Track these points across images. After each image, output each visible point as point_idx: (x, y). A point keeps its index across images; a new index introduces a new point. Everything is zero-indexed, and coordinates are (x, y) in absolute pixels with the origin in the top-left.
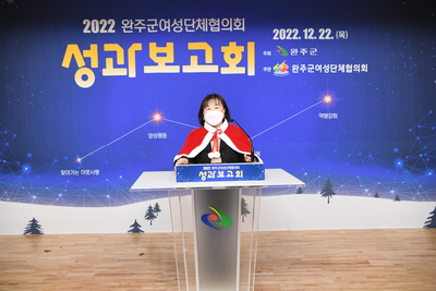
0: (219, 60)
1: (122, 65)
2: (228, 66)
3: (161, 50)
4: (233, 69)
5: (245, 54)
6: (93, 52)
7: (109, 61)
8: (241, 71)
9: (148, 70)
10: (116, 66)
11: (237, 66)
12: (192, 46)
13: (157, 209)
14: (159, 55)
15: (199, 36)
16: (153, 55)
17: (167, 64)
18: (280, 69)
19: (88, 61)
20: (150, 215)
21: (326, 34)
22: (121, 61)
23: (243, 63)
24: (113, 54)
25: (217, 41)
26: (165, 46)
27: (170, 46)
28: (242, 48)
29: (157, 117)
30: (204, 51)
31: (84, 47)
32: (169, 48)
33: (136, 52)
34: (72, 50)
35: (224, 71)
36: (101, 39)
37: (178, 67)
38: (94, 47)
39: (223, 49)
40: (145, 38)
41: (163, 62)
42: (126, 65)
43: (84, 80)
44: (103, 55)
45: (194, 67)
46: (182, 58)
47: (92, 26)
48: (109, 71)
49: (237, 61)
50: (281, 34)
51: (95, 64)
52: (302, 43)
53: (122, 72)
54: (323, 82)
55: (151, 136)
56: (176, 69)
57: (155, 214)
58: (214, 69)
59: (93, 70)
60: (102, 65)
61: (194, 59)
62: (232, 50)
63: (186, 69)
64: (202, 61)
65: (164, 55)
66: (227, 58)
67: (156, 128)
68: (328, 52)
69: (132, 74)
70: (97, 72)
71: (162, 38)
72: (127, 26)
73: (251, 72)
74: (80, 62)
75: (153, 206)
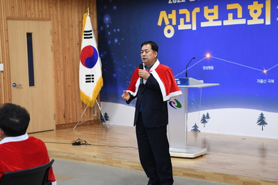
1: (189, 22)
2: (252, 19)
3: (211, 11)
4: (256, 21)
5: (264, 10)
6: (173, 16)
7: (182, 20)
8: (261, 21)
9: (203, 24)
10: (185, 23)
11: (259, 18)
12: (230, 7)
13: (208, 117)
14: (210, 14)
16: (206, 15)
17: (214, 20)
19: (170, 20)
20: (204, 120)
22: (188, 20)
23: (263, 16)
24: (184, 16)
26: (213, 8)
27: (216, 7)
28: (262, 5)
29: (208, 56)
30: (236, 10)
31: (169, 12)
32: (216, 9)
33: (197, 13)
34: (163, 14)
35: (250, 22)
36: (178, 6)
37: (221, 22)
38: (174, 12)
39: (249, 7)
40: (201, 4)
41: (212, 20)
42: (191, 23)
43: (169, 33)
44: (179, 16)
45: (230, 21)
46: (223, 16)
48: (182, 27)
49: (259, 14)
51: (174, 23)
53: (188, 27)
55: (204, 68)
56: (219, 23)
57: (207, 120)
58: (243, 22)
59: (173, 26)
60: (178, 23)
61: (230, 15)
63: (226, 23)
64: (235, 17)
65: (212, 14)
66: (252, 13)
67: (207, 63)
69: (194, 28)
70: (176, 27)
71: (211, 3)
73: (268, 22)
74: (167, 22)
75: (206, 115)
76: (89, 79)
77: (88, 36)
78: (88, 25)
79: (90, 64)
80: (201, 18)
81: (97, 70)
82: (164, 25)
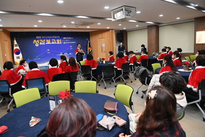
0: (56, 42)
1: (42, 43)
4: (58, 43)
6: (38, 41)
15: (53, 39)
18: (65, 43)
21: (70, 38)
24: (41, 41)
25: (56, 39)
29: (48, 50)
30: (54, 41)
31: (36, 40)
34: (35, 41)
36: (39, 39)
40: (46, 39)
41: (48, 42)
43: (37, 45)
44: (39, 42)
45: (53, 43)
46: (51, 42)
47: (38, 37)
49: (59, 42)
50: (64, 38)
52: (67, 39)
54: (70, 44)
62: (58, 40)
67: (48, 52)
68: (71, 40)
69: (44, 44)
70: (39, 44)
71: (48, 39)
72: (43, 37)
73: (61, 43)
76: (19, 58)
77: (16, 46)
78: (15, 43)
79: (18, 53)
80: (46, 42)
81: (20, 55)
82: (35, 43)
